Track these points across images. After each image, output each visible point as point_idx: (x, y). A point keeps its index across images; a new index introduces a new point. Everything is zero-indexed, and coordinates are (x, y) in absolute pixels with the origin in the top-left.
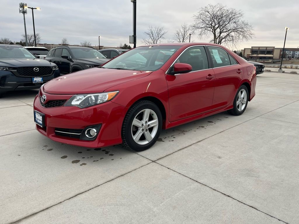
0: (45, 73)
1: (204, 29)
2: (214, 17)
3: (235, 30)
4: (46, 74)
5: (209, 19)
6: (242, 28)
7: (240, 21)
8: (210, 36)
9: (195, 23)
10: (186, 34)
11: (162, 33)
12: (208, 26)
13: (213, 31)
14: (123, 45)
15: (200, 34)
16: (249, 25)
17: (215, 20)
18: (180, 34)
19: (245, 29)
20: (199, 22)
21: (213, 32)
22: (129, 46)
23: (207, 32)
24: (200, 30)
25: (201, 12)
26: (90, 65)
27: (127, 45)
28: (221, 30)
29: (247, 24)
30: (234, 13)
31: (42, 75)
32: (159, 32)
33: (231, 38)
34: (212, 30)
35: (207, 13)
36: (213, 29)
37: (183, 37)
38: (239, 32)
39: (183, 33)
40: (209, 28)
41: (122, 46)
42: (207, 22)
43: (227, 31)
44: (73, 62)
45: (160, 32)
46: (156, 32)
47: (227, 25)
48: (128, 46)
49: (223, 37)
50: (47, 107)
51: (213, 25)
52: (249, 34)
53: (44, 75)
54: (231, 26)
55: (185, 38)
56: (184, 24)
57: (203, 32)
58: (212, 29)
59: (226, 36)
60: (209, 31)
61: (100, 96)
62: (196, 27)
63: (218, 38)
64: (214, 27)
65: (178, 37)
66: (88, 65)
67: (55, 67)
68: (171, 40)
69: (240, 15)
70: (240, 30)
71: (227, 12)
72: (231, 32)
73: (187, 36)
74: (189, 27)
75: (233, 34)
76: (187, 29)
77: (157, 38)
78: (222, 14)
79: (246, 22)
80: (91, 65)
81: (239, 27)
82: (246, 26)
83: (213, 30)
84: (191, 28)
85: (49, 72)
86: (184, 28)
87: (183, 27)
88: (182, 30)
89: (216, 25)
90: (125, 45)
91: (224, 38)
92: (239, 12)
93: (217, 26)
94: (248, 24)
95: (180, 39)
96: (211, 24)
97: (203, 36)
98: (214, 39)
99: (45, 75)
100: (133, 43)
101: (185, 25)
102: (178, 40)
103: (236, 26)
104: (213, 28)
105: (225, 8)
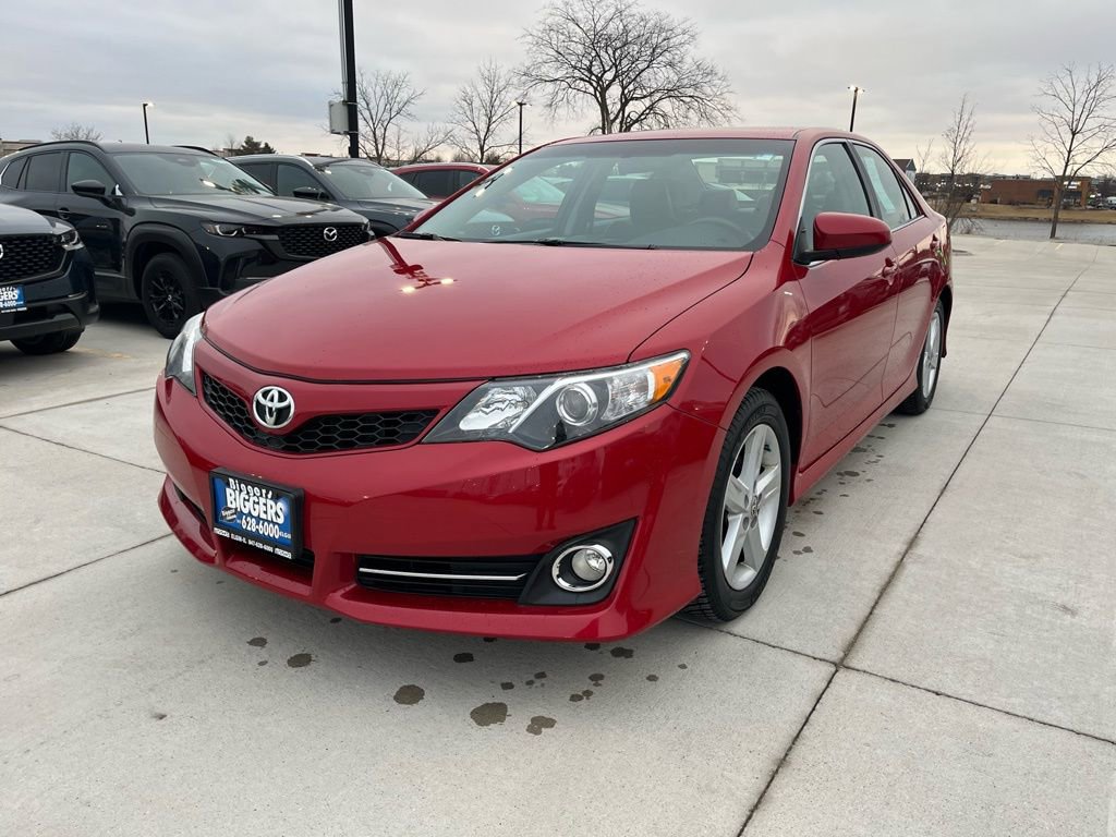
0: (30, 268)
1: (564, 85)
2: (597, 41)
3: (671, 92)
4: (36, 272)
5: (580, 49)
6: (696, 86)
7: (688, 60)
8: (585, 110)
9: (528, 64)
10: (497, 103)
11: (404, 95)
12: (577, 74)
13: (598, 95)
14: (240, 143)
15: (551, 105)
16: (720, 75)
17: (602, 53)
18: (477, 103)
19: (708, 90)
20: (545, 57)
21: (595, 96)
22: (267, 145)
23: (574, 96)
24: (550, 87)
25: (549, 21)
26: (224, 226)
27: (255, 140)
28: (626, 91)
29: (712, 72)
30: (668, 31)
31: (19, 277)
32: (392, 92)
33: (662, 120)
34: (591, 90)
35: (572, 26)
36: (595, 84)
37: (487, 115)
38: (688, 100)
39: (486, 97)
40: (582, 84)
41: (236, 147)
42: (573, 60)
43: (645, 97)
44: (131, 212)
45: (396, 91)
46: (379, 93)
47: (644, 74)
48: (262, 146)
49: (634, 116)
50: (295, 451)
51: (596, 69)
52: (719, 107)
53: (26, 274)
54: (659, 76)
55: (494, 119)
56: (488, 65)
57: (561, 94)
58: (591, 84)
59: (642, 114)
60: (581, 94)
61: (616, 382)
62: (533, 78)
63: (618, 121)
64: (599, 79)
65: (468, 113)
66: (217, 227)
67: (70, 235)
68: (440, 125)
69: (686, 37)
70: (690, 91)
71: (642, 24)
72: (660, 99)
73: (501, 109)
74: (507, 77)
75: (666, 106)
76: (502, 83)
77: (387, 116)
78: (626, 31)
79: (708, 63)
80: (233, 227)
81: (686, 81)
82: (710, 77)
83: (595, 89)
84: (515, 80)
85: (46, 262)
86: (490, 80)
87: (486, 74)
88: (482, 88)
89: (605, 72)
90: (249, 141)
91: (636, 121)
92: (683, 26)
93: (609, 76)
94: (716, 70)
95: (476, 120)
96: (589, 70)
97: (562, 111)
98: (604, 125)
99: (32, 275)
100: (346, 133)
101: (493, 66)
102: (470, 125)
103: (676, 78)
104: (598, 83)
105: (634, 10)
